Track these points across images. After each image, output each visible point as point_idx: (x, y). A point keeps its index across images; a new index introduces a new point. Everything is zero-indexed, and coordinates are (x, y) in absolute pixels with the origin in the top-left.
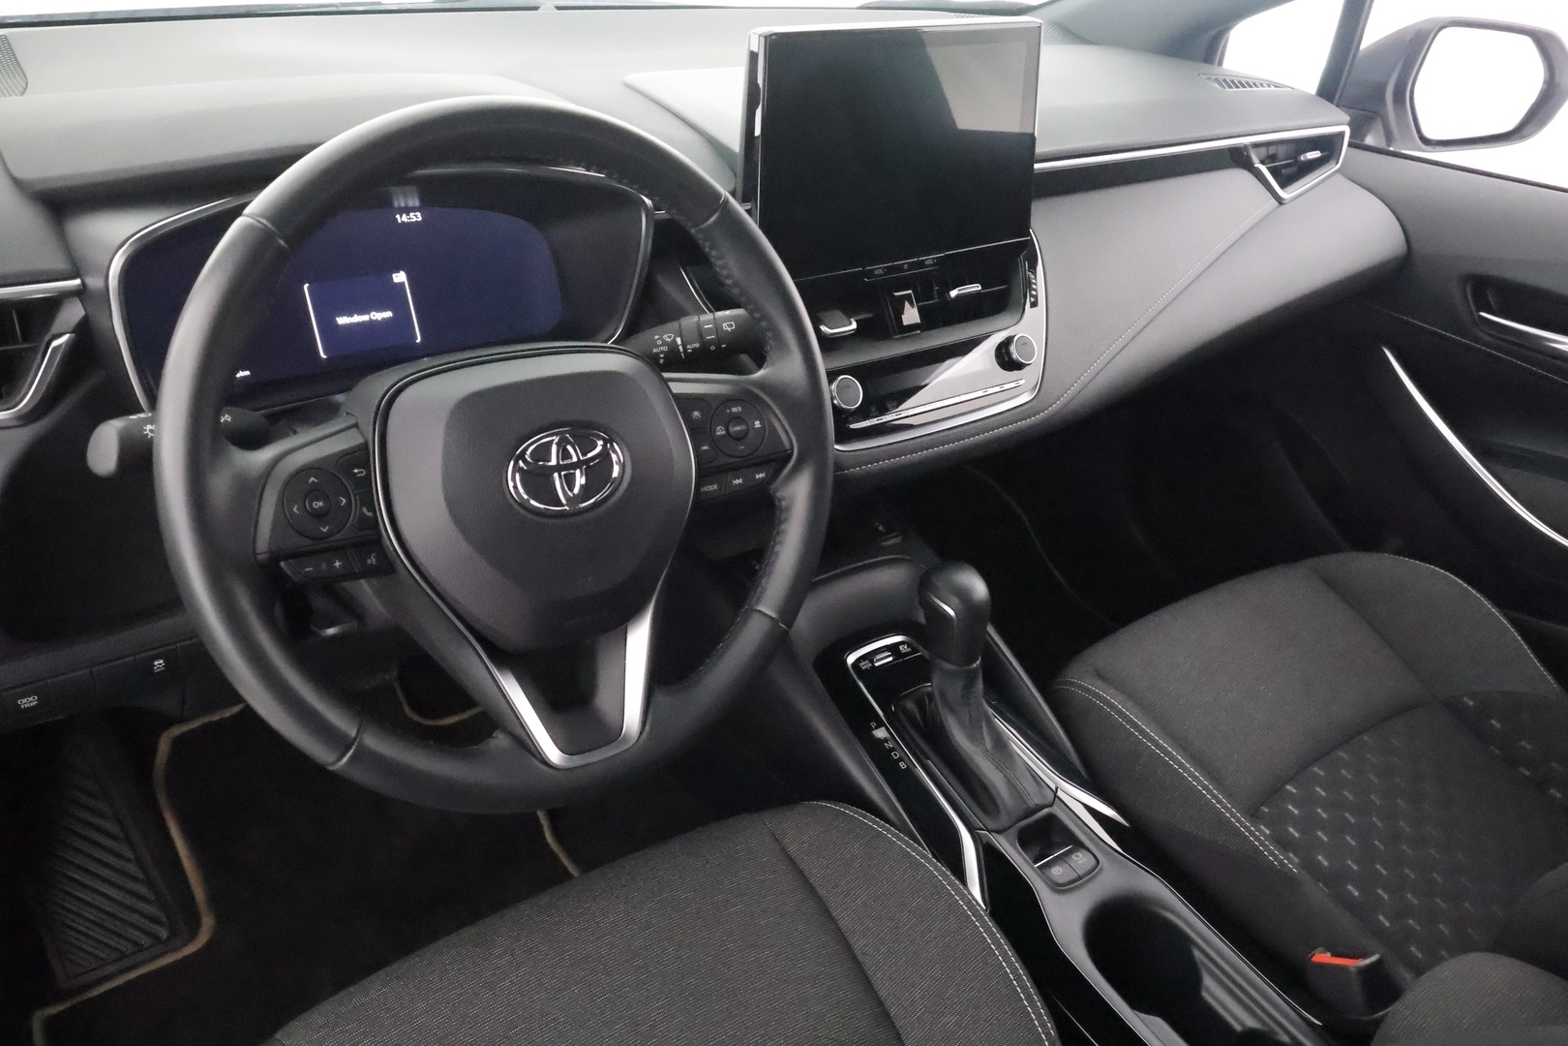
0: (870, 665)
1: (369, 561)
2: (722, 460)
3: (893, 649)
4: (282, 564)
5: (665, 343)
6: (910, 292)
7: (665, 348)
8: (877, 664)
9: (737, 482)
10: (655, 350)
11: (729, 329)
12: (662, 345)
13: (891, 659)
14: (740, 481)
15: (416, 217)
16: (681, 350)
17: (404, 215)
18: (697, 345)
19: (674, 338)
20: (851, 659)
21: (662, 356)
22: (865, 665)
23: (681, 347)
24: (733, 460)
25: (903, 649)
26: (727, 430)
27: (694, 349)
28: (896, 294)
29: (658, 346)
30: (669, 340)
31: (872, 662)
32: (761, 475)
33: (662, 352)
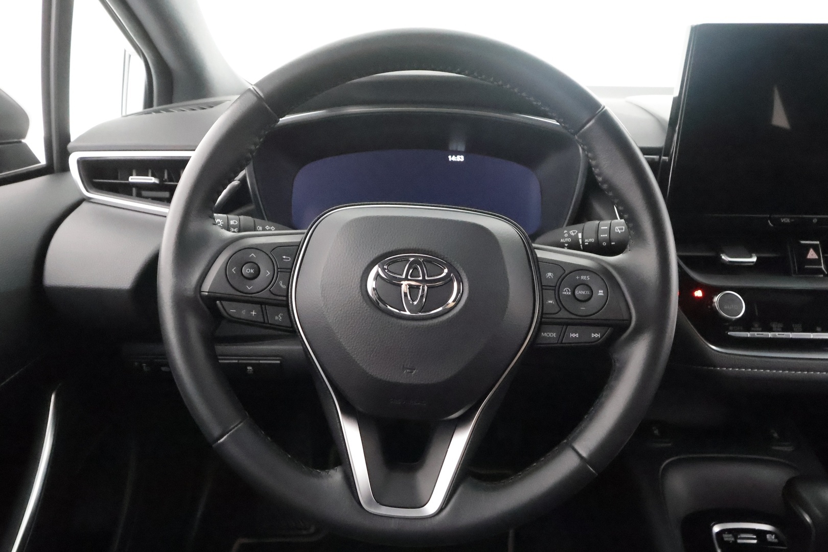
0: (733, 539)
1: (277, 318)
2: (563, 314)
3: (760, 534)
4: (218, 302)
5: (570, 236)
6: (818, 242)
7: (569, 240)
8: (739, 541)
9: (574, 335)
10: (562, 240)
11: (619, 231)
12: (568, 237)
13: (755, 541)
14: (577, 335)
15: (460, 158)
16: (581, 242)
17: (454, 156)
18: (592, 240)
19: (577, 234)
20: (716, 529)
21: (566, 245)
22: (728, 538)
23: (580, 241)
24: (573, 317)
25: (770, 538)
26: (573, 293)
27: (590, 243)
28: (803, 242)
29: (564, 238)
30: (573, 234)
31: (736, 538)
32: (597, 335)
33: (566, 243)
